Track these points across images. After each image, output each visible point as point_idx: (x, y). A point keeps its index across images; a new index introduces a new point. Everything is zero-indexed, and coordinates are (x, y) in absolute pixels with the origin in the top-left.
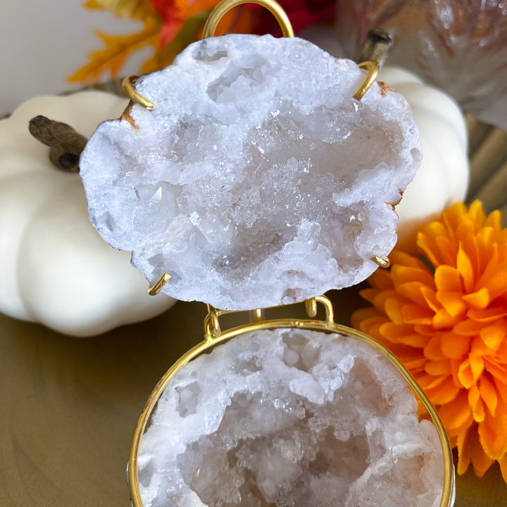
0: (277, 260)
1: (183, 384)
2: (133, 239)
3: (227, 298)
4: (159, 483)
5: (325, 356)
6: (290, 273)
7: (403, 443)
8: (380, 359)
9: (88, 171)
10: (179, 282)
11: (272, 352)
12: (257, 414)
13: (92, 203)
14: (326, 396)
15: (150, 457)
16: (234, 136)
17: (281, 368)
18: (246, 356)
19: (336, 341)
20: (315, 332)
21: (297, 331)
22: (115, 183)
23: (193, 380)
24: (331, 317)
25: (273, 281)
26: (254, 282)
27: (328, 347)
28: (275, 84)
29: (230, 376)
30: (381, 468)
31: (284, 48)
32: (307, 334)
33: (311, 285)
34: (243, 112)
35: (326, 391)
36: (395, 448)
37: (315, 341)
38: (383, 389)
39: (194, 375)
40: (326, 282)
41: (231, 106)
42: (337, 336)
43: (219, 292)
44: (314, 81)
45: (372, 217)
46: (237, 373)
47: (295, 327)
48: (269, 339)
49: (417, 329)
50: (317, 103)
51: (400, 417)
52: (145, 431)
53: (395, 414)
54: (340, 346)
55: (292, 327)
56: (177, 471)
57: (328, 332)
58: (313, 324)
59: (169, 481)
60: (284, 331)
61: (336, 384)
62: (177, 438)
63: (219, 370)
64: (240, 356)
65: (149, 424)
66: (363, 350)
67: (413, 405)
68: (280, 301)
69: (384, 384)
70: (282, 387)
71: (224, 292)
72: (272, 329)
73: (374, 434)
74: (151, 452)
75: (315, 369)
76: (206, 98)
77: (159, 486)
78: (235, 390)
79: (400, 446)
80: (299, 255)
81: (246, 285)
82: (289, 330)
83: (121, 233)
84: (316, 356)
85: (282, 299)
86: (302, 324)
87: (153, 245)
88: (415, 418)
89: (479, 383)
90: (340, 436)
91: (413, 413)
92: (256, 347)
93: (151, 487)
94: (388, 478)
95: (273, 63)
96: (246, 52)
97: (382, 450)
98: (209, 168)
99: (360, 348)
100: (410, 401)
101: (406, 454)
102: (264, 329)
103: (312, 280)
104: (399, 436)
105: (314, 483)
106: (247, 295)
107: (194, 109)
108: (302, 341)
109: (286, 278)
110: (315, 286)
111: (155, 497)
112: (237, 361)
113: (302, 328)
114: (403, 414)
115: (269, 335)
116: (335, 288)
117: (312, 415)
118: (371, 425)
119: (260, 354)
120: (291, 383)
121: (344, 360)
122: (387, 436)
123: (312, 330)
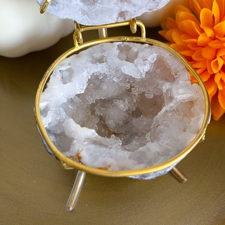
1: (63, 68)
3: (86, 17)
4: (52, 115)
5: (141, 55)
7: (183, 94)
8: (171, 55)
10: (57, 5)
11: (112, 53)
12: (105, 87)
14: (141, 74)
15: (46, 103)
17: (117, 61)
18: (98, 55)
19: (146, 47)
21: (125, 43)
23: (69, 67)
24: (144, 34)
25: (112, 5)
26: (101, 6)
27: (142, 50)
29: (90, 65)
30: (171, 107)
32: (131, 44)
33: (134, 9)
35: (142, 71)
36: (179, 97)
37: (135, 48)
38: (172, 70)
39: (69, 64)
40: (143, 7)
42: (147, 45)
43: (80, 13)
46: (93, 63)
47: (125, 41)
48: (110, 47)
49: (189, 46)
51: (181, 82)
52: (43, 91)
53: (179, 81)
54: (149, 50)
55: (123, 41)
56: (62, 109)
57: (143, 43)
58: (134, 39)
59: (57, 114)
60: (118, 43)
61: (147, 68)
62: (62, 94)
63: (83, 62)
64: (95, 55)
65: (45, 87)
66: (161, 51)
67: (188, 77)
68: (116, 20)
69: (173, 67)
70: (117, 70)
71: (84, 13)
72: (112, 42)
73: (167, 91)
74: (47, 101)
75: (135, 61)
77: (52, 116)
78: (92, 72)
79: (181, 96)
81: (96, 8)
82: (121, 43)
84: (136, 56)
85: (117, 19)
86: (128, 39)
88: (189, 83)
89: (220, 72)
90: (148, 96)
91: (188, 80)
92: (103, 51)
93: (48, 117)
94: (175, 111)
97: (171, 98)
99: (160, 51)
100: (187, 75)
101: (184, 100)
102: (107, 42)
103: (135, 5)
104: (181, 91)
105: (135, 121)
106: (97, 15)
108: (129, 48)
110: (136, 9)
111: (50, 122)
112: (93, 58)
113: (128, 42)
114: (183, 80)
115: (110, 45)
116: (147, 11)
117: (133, 87)
118: (166, 86)
119: (105, 54)
120: (123, 68)
121: (151, 56)
122: (174, 91)
123: (134, 42)
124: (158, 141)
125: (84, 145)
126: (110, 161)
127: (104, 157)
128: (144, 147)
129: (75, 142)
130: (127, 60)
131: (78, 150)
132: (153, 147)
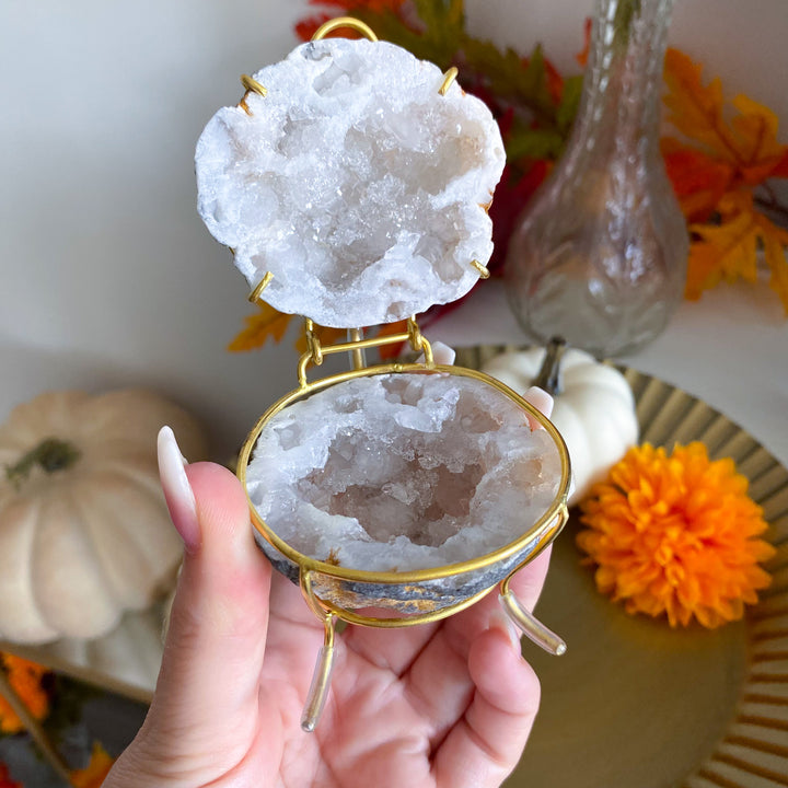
0: (379, 267)
1: (281, 426)
2: (238, 231)
3: (330, 311)
4: (271, 501)
5: (428, 392)
6: (392, 283)
7: (518, 448)
8: (486, 389)
9: (203, 154)
10: (281, 289)
11: (372, 394)
12: (363, 461)
13: (203, 189)
14: (434, 424)
15: (257, 483)
16: (336, 127)
17: (385, 405)
18: (344, 399)
19: (437, 379)
20: (416, 375)
21: (396, 375)
22: (226, 169)
23: (292, 422)
24: (430, 356)
25: (375, 291)
26: (357, 292)
27: (431, 385)
28: (371, 81)
29: (333, 415)
30: (499, 473)
31: (377, 50)
32: (407, 377)
33: (414, 297)
34: (344, 105)
35: (434, 418)
36: (510, 453)
37: (417, 381)
38: (492, 412)
39: (292, 417)
41: (333, 99)
43: (321, 303)
44: (403, 79)
45: (467, 219)
46: (338, 412)
47: (394, 372)
48: (368, 384)
50: (407, 101)
51: (511, 430)
52: (249, 464)
53: (506, 428)
54: (443, 383)
55: (391, 373)
57: (429, 373)
59: (282, 498)
60: (382, 377)
61: (443, 413)
63: (319, 411)
64: (340, 399)
66: (467, 384)
69: (492, 407)
70: (387, 421)
72: (370, 376)
73: (488, 447)
74: (258, 479)
75: (420, 402)
76: (312, 91)
77: (272, 503)
78: (339, 426)
80: (401, 261)
81: (349, 295)
82: (388, 375)
83: (228, 224)
84: (420, 394)
86: (401, 368)
87: (258, 242)
88: (527, 429)
90: (453, 468)
91: (525, 425)
92: (355, 391)
93: (263, 504)
95: (369, 63)
96: (346, 52)
97: (497, 459)
98: (313, 158)
99: (464, 383)
101: (522, 459)
102: (361, 377)
104: (513, 443)
107: (301, 99)
108: (403, 385)
109: (389, 289)
112: (337, 404)
113: (401, 372)
114: (515, 426)
115: (368, 381)
117: (422, 456)
118: (483, 440)
119: (360, 396)
120: (396, 415)
121: (449, 392)
122: (500, 445)
123: (412, 372)
124: (481, 523)
125: (341, 543)
126: (394, 562)
127: (383, 557)
128: (456, 537)
129: (323, 538)
130: (404, 403)
131: (331, 551)
132: (473, 534)
